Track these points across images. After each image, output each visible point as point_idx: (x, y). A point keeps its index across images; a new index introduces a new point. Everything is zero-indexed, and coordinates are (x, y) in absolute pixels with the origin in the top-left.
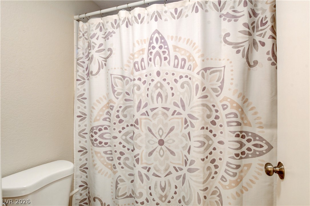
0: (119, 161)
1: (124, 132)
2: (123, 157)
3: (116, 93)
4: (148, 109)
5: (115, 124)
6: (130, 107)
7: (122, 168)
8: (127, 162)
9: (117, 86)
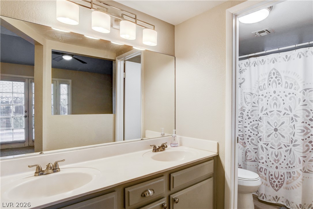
0: (248, 140)
1: (251, 124)
2: (250, 138)
3: (247, 102)
4: (268, 111)
5: (246, 119)
6: (256, 110)
7: (250, 144)
8: (253, 141)
9: (248, 99)
